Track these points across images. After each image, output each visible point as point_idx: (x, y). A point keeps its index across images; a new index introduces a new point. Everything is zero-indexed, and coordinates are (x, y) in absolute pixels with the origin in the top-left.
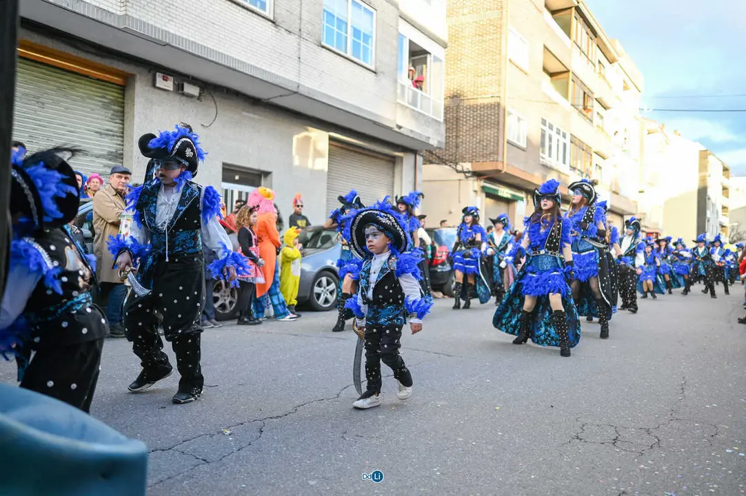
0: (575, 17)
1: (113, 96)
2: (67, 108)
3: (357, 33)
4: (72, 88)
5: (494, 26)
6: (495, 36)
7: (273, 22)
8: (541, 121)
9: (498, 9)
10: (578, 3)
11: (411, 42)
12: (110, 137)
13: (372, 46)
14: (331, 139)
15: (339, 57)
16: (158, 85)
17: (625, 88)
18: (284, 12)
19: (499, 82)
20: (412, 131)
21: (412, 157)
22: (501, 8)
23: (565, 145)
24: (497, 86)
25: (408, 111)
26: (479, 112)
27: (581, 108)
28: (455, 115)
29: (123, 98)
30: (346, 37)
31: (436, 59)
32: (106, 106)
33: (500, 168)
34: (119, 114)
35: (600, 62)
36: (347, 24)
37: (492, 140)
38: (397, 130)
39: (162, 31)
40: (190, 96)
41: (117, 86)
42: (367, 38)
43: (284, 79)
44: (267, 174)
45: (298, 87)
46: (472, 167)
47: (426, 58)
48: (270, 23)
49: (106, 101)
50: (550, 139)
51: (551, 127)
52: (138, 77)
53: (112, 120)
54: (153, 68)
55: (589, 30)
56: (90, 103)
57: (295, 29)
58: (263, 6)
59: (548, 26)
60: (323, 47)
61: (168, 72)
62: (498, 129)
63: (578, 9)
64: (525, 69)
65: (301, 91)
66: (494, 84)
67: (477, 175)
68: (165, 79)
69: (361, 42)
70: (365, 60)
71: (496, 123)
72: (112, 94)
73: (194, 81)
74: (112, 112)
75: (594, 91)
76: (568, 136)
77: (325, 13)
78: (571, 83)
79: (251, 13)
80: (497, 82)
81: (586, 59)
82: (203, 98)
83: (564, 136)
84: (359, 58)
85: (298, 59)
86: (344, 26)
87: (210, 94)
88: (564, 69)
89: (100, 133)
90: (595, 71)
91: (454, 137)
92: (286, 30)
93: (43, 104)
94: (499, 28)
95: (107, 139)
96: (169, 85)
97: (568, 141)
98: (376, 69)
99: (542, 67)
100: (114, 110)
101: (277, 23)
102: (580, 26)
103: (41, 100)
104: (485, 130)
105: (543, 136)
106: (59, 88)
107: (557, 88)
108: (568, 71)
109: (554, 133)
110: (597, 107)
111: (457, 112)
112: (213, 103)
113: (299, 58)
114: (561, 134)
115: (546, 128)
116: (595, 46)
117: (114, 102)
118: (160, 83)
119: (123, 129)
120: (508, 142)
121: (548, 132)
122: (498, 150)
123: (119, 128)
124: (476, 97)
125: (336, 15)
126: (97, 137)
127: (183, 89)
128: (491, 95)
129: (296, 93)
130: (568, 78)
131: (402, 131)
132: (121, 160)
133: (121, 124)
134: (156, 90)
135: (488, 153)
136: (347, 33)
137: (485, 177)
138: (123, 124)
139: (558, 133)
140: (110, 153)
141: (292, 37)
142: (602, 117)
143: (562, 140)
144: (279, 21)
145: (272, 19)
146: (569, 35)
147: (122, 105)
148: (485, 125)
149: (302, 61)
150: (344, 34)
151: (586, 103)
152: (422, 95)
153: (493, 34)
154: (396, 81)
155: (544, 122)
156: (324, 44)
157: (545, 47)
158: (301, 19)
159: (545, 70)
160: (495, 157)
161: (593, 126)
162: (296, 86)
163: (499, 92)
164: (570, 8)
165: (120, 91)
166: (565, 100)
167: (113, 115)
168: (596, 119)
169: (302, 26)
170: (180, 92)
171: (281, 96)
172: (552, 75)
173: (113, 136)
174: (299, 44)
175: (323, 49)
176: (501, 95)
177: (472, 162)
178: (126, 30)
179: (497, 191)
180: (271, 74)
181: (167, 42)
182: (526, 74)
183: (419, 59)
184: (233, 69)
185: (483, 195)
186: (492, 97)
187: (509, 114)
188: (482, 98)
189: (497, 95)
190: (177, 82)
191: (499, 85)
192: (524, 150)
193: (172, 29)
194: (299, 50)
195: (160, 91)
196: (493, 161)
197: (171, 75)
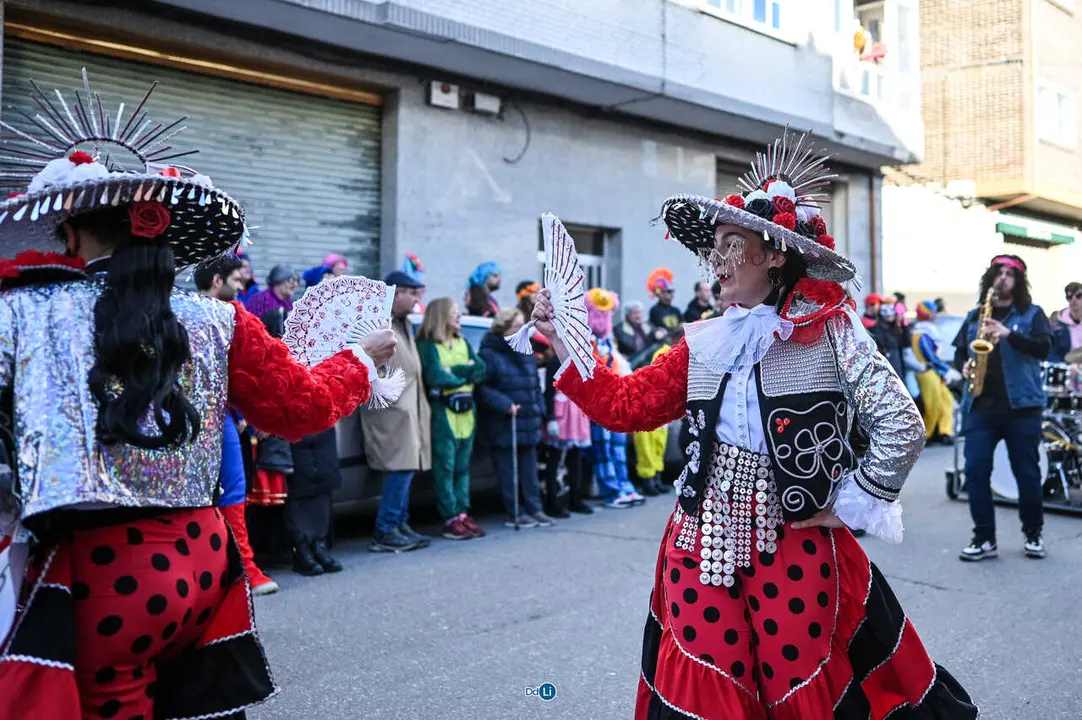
1: (364, 124)
2: (296, 152)
4: (303, 118)
12: (360, 193)
14: (720, 162)
15: (729, 26)
16: (435, 101)
19: (1020, 35)
20: (862, 140)
21: (865, 181)
24: (1016, 43)
25: (854, 104)
26: (983, 89)
28: (940, 97)
29: (380, 127)
31: (901, 9)
32: (353, 143)
33: (1027, 188)
37: (1011, 140)
38: (835, 139)
39: (443, 20)
40: (486, 115)
41: (369, 109)
43: (640, 74)
44: (613, 232)
45: (663, 85)
46: (976, 188)
47: (882, 7)
49: (353, 133)
52: (403, 92)
53: (363, 164)
54: (425, 75)
56: (329, 140)
60: (703, 13)
61: (448, 78)
62: (1021, 119)
64: (1070, 8)
65: (669, 91)
66: (1009, 39)
67: (989, 202)
68: (446, 90)
70: (776, 24)
71: (1017, 108)
72: (363, 122)
73: (490, 87)
74: (362, 150)
80: (1015, 35)
82: (505, 115)
85: (661, 39)
87: (516, 107)
89: (345, 187)
91: (941, 137)
93: (260, 148)
95: (355, 196)
96: (452, 99)
98: (795, 38)
100: (366, 147)
103: (257, 143)
104: (998, 120)
106: (284, 122)
111: (944, 91)
112: (521, 122)
113: (663, 36)
117: (366, 134)
118: (438, 97)
119: (380, 176)
120: (1042, 142)
122: (1022, 158)
123: (375, 176)
124: (977, 62)
126: (339, 194)
127: (473, 103)
128: (1004, 59)
129: (660, 96)
131: (844, 141)
132: (376, 228)
133: (376, 169)
134: (431, 111)
135: (1004, 163)
137: (1002, 206)
138: (379, 169)
140: (360, 218)
141: (650, 2)
147: (378, 138)
148: (997, 114)
149: (669, 40)
156: (704, 7)
160: (1018, 170)
162: (659, 84)
163: (1020, 53)
165: (375, 116)
167: (364, 155)
170: (469, 108)
171: (634, 101)
173: (365, 189)
174: (663, 13)
175: (705, 17)
176: (1024, 59)
177: (975, 179)
178: (388, 27)
179: (1025, 229)
180: (616, 69)
181: (451, 36)
182: (1069, 14)
183: (868, 11)
184: (557, 69)
185: (1001, 236)
186: (1008, 62)
187: (1041, 89)
188: (990, 64)
189: (1018, 57)
190: (463, 94)
191: (1020, 39)
192: (1069, 151)
193: (458, 16)
194: (664, 22)
195: (438, 111)
196: (1014, 177)
197: (454, 83)
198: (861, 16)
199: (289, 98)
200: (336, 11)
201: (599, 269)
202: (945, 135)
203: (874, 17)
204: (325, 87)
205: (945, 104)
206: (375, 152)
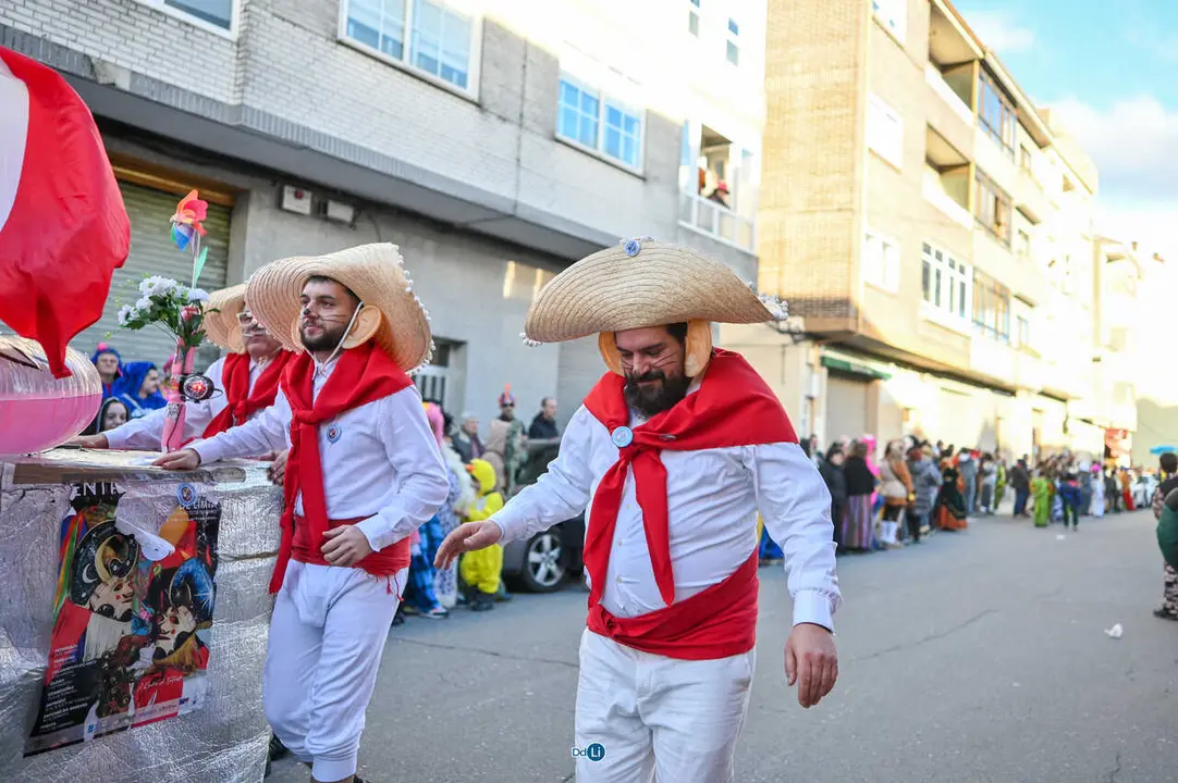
0: (981, 78)
3: (614, 115)
4: (147, 213)
5: (842, 94)
6: (845, 111)
7: (479, 105)
8: (921, 247)
9: (849, 67)
10: (984, 53)
11: (704, 127)
13: (639, 135)
15: (583, 156)
16: (286, 205)
17: (1067, 187)
18: (497, 90)
19: (852, 186)
22: (856, 65)
23: (963, 286)
24: (848, 193)
25: (697, 239)
26: (817, 233)
27: (990, 221)
29: (229, 226)
30: (597, 125)
31: (745, 153)
33: (851, 327)
34: (221, 252)
35: (1022, 147)
36: (598, 102)
37: (840, 281)
39: (298, 126)
40: (338, 223)
41: (217, 208)
42: (630, 123)
43: (493, 195)
44: (458, 344)
45: (516, 206)
46: (806, 324)
47: (727, 150)
48: (473, 107)
50: (938, 275)
51: (939, 256)
52: (254, 195)
53: (209, 263)
54: (278, 179)
55: (1004, 99)
57: (513, 114)
58: (462, 80)
59: (934, 92)
60: (558, 141)
61: (302, 184)
62: (849, 263)
63: (984, 64)
64: (898, 164)
65: (520, 213)
66: (842, 188)
67: (815, 337)
68: (298, 196)
69: (622, 131)
70: (627, 159)
71: (846, 253)
72: (212, 222)
73: (344, 197)
74: (210, 249)
75: (1011, 194)
76: (969, 270)
77: (563, 88)
78: (973, 183)
79: (442, 93)
80: (848, 185)
81: (999, 143)
82: (358, 224)
83: (962, 270)
84: (616, 155)
85: (515, 162)
86: (593, 105)
87: (370, 218)
88: (960, 160)
90: (1013, 161)
92: (500, 117)
94: (849, 97)
96: (304, 205)
97: (967, 279)
98: (645, 172)
99: (923, 159)
100: (212, 246)
101: (485, 107)
102: (987, 89)
104: (828, 262)
105: (926, 271)
107: (950, 192)
108: (967, 164)
109: (944, 266)
110: (1018, 222)
111: (780, 233)
112: (373, 233)
113: (518, 160)
114: (957, 268)
115: (931, 259)
116: (1012, 121)
117: (215, 233)
118: (290, 202)
119: (225, 276)
120: (868, 285)
121: (934, 265)
122: (848, 299)
123: (219, 275)
124: (813, 208)
125: (581, 89)
127: (325, 211)
128: (836, 207)
129: (511, 217)
130: (968, 174)
133: (222, 267)
134: (282, 214)
135: (832, 302)
136: (597, 115)
137: (828, 341)
138: (227, 269)
139: (952, 265)
141: (507, 127)
142: (1026, 237)
143: (959, 278)
144: (488, 102)
145: (476, 100)
146: (969, 103)
147: (225, 238)
148: (829, 257)
149: (523, 164)
150: (592, 117)
151: (999, 215)
152: (721, 214)
153: (842, 107)
154: (676, 191)
155: (927, 249)
156: (559, 135)
157: (930, 127)
158: (522, 97)
159: (930, 161)
160: (845, 309)
161: (1011, 253)
162: (511, 205)
163: (851, 202)
164: (970, 62)
165: (223, 216)
166: (964, 210)
167: (211, 254)
168: (1017, 240)
169: (526, 109)
170: (322, 215)
171: (485, 220)
172: (942, 169)
174: (519, 138)
175: (558, 145)
176: (853, 206)
177: (804, 316)
178: (240, 129)
179: (848, 364)
180: (471, 188)
181: (306, 143)
182: (898, 171)
183: (716, 152)
184: (410, 183)
185: (825, 371)
186: (840, 210)
187: (868, 237)
188: (823, 211)
189: (848, 206)
190: (317, 200)
191: (852, 190)
192: (892, 296)
193: (314, 124)
194: (519, 146)
195: (287, 215)
196: (840, 316)
197: (307, 189)
198: (708, 155)
199: (134, 191)
200: (187, 109)
201: (443, 380)
202: (781, 273)
203: (720, 158)
204: (173, 184)
205: (781, 244)
206: (224, 253)
